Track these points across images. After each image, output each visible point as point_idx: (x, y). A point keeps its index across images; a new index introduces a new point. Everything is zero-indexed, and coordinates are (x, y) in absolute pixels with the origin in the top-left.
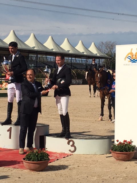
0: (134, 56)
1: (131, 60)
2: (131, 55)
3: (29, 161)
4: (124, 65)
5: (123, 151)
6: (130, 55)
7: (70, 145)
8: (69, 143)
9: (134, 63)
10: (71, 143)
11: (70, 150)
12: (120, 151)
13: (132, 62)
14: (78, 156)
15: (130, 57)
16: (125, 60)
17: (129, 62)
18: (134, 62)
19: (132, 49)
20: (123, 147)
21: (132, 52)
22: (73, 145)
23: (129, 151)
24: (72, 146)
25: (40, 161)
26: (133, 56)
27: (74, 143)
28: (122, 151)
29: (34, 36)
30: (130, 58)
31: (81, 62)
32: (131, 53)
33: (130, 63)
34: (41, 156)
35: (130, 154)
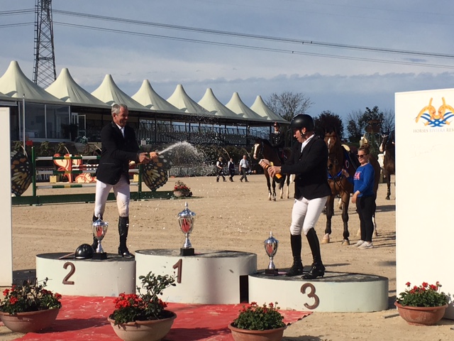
0: (437, 113)
1: (429, 121)
2: (430, 111)
3: (244, 329)
4: (415, 131)
5: (425, 304)
6: (427, 112)
7: (306, 295)
8: (303, 290)
9: (437, 127)
10: (309, 290)
11: (306, 305)
12: (418, 306)
13: (433, 125)
14: (325, 315)
15: (429, 115)
16: (417, 121)
17: (425, 125)
18: (438, 125)
19: (432, 99)
20: (422, 297)
21: (432, 105)
22: (312, 295)
23: (436, 305)
24: (310, 296)
25: (268, 329)
26: (434, 113)
27: (314, 290)
28: (422, 306)
29: (149, 84)
30: (429, 118)
31: (236, 133)
32: (431, 108)
33: (429, 127)
34: (271, 319)
35: (438, 310)
